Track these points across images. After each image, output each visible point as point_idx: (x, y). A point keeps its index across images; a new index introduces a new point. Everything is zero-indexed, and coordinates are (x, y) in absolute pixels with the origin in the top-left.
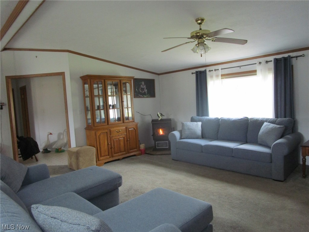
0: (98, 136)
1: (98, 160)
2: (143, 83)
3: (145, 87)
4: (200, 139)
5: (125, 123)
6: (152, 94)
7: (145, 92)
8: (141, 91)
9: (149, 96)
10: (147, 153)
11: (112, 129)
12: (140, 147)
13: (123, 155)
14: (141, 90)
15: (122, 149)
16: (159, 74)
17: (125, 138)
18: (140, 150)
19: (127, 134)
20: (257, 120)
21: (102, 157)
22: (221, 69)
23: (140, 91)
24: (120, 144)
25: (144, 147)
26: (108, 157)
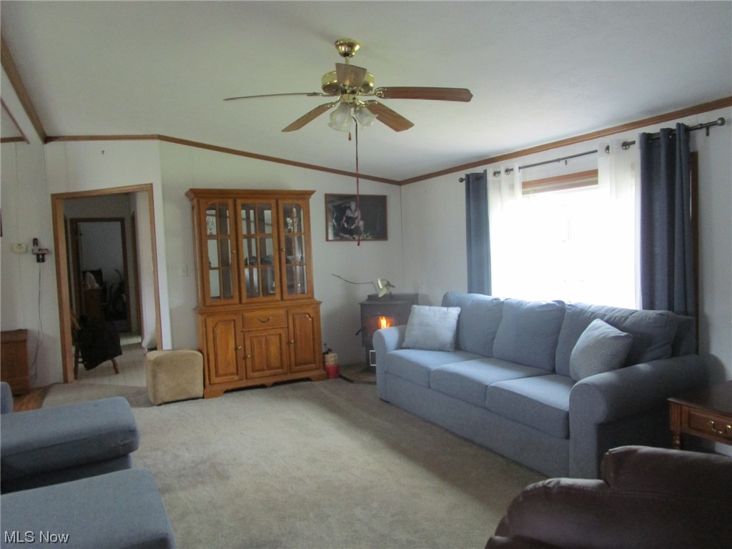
0: (210, 329)
1: (210, 384)
2: (353, 205)
3: (357, 214)
4: (449, 351)
5: (286, 300)
6: (378, 231)
7: (357, 228)
8: (346, 226)
9: (370, 238)
10: (344, 375)
11: (246, 314)
12: (326, 360)
13: (274, 375)
14: (346, 221)
15: (275, 361)
16: (400, 183)
17: (284, 336)
18: (325, 368)
19: (288, 327)
20: (582, 310)
21: (220, 376)
22: (520, 168)
23: (343, 225)
24: (268, 349)
25: (335, 360)
26: (236, 378)
